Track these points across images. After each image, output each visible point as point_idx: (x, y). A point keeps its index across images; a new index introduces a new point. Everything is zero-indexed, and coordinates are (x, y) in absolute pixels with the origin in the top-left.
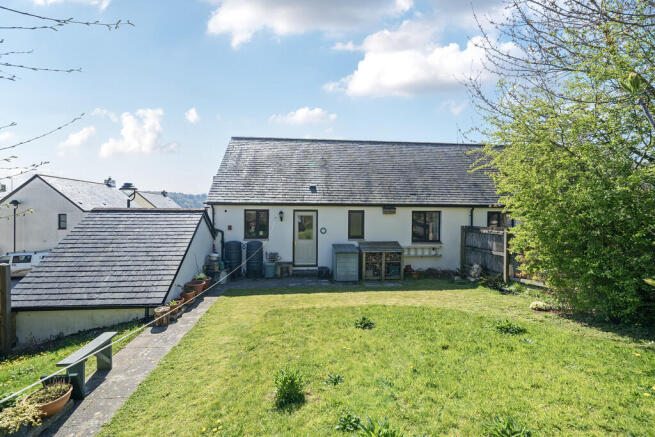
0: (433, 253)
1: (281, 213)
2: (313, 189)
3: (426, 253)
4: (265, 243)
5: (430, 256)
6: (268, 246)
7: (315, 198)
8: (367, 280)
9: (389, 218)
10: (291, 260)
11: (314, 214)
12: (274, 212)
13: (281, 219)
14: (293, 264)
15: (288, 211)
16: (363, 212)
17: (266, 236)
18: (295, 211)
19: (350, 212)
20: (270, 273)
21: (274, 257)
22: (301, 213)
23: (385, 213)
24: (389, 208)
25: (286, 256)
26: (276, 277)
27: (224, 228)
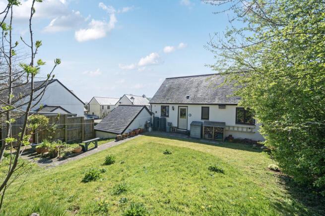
0: (249, 130)
1: (173, 107)
2: (188, 97)
3: (245, 130)
4: (167, 118)
5: (247, 132)
6: (169, 120)
7: (188, 101)
8: (205, 139)
9: (222, 111)
10: (177, 126)
11: (186, 108)
12: (171, 106)
13: (173, 109)
14: (178, 128)
15: (176, 107)
16: (209, 107)
17: (168, 116)
18: (179, 106)
19: (202, 107)
20: (168, 130)
21: (170, 124)
22: (181, 108)
23: (219, 108)
24: (222, 106)
25: (175, 124)
26: (170, 132)
27: (154, 112)
